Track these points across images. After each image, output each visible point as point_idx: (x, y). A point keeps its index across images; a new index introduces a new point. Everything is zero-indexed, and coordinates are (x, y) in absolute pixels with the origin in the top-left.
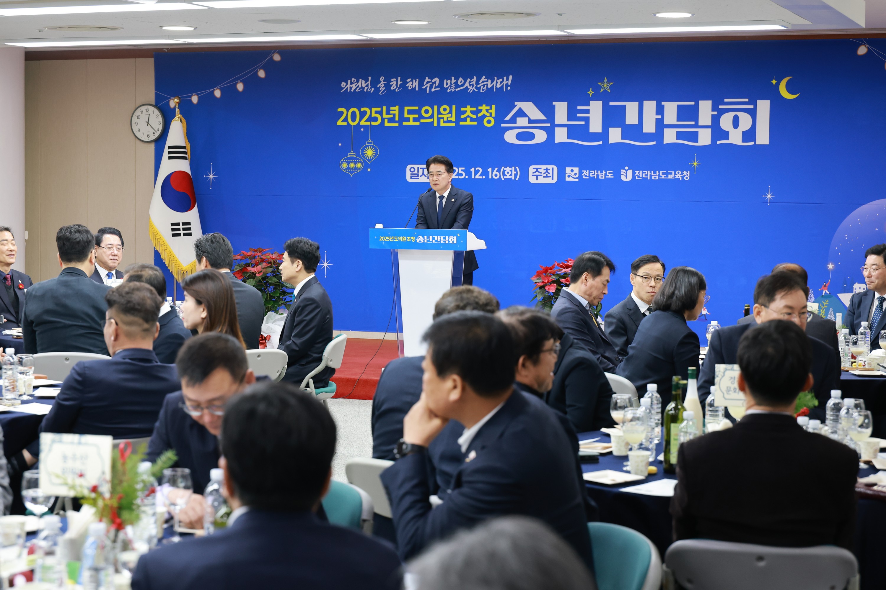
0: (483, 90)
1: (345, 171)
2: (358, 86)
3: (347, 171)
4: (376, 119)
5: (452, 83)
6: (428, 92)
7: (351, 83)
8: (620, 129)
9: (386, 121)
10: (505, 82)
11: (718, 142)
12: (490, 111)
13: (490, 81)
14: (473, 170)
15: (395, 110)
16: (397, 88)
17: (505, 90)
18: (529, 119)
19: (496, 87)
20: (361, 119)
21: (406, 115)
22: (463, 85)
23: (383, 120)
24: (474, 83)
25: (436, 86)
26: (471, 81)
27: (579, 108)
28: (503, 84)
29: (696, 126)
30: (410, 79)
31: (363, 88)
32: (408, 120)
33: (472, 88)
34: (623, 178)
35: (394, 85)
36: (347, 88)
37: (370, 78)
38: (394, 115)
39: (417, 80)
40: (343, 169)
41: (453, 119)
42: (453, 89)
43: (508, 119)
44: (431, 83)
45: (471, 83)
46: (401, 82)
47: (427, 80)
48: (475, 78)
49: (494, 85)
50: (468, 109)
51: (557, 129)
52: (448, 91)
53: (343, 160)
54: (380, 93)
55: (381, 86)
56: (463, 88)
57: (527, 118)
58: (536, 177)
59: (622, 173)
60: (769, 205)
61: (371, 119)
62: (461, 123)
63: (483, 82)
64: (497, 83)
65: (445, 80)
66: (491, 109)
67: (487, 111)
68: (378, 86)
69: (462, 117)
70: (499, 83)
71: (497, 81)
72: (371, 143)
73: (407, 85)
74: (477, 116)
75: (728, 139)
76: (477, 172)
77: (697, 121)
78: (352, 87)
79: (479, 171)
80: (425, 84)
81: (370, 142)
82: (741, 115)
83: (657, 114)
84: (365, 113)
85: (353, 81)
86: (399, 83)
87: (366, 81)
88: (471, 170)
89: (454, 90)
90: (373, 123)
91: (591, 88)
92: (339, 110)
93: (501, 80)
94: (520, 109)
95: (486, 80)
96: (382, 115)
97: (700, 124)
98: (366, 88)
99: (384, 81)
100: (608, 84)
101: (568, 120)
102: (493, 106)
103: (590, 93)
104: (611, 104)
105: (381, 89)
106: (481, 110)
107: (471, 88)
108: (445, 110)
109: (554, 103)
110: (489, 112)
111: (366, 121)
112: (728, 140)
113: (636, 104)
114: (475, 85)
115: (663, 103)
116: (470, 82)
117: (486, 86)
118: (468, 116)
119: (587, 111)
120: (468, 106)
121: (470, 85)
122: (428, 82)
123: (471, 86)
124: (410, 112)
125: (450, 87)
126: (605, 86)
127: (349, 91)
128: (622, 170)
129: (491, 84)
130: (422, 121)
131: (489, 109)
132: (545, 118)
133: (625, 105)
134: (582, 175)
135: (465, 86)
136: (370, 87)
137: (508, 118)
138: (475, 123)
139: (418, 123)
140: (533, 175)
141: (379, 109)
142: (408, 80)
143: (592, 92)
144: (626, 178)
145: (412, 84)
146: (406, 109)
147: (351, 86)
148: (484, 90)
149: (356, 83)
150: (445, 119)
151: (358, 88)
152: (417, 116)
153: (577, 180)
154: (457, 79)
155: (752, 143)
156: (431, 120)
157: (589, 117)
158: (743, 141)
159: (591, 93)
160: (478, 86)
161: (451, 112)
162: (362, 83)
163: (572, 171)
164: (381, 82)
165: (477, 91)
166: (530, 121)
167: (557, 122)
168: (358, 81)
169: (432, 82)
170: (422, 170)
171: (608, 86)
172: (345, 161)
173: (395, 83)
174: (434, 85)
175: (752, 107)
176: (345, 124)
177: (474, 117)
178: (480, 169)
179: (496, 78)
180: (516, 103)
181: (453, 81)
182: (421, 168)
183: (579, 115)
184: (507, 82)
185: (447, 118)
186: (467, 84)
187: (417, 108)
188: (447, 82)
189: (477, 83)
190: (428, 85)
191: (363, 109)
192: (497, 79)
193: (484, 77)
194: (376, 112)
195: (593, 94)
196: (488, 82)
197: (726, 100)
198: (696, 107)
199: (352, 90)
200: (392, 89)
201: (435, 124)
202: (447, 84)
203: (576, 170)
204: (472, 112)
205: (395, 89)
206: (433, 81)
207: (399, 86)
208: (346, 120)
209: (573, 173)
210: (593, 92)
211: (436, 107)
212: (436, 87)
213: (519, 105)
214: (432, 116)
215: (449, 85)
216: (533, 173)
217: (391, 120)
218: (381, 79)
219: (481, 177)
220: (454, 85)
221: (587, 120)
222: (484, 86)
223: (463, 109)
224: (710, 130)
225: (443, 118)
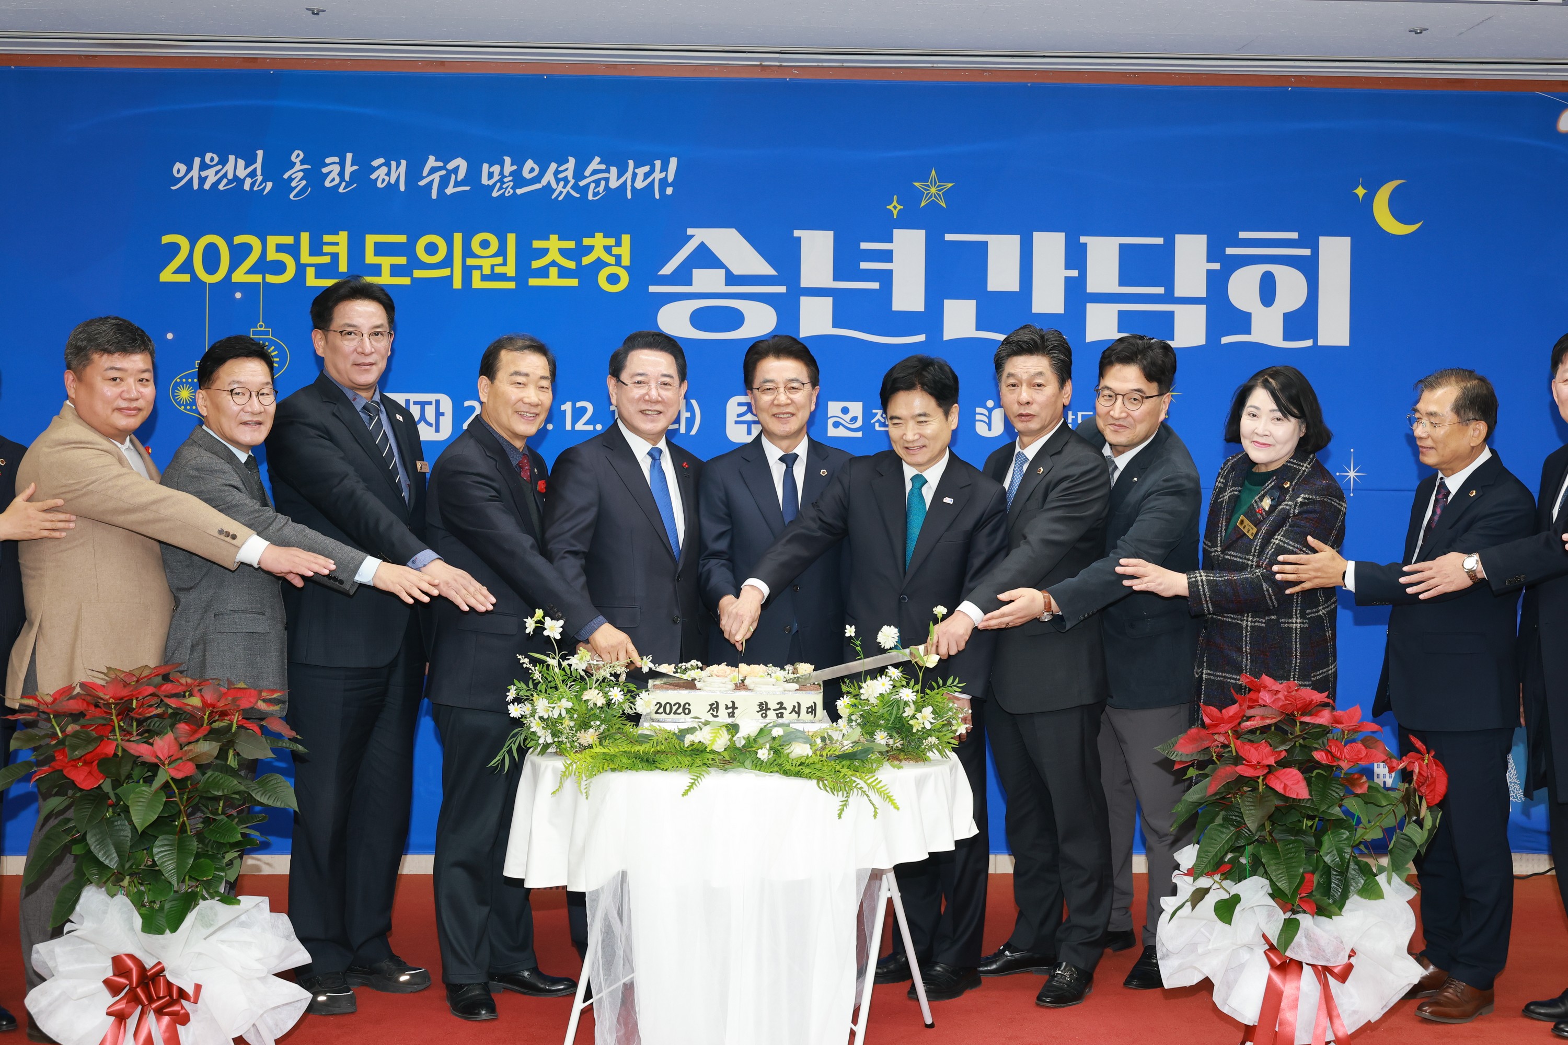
0: (595, 194)
1: (185, 409)
2: (225, 175)
3: (191, 410)
4: (279, 268)
5: (506, 173)
6: (434, 195)
7: (204, 166)
8: (972, 304)
9: (310, 272)
10: (658, 175)
11: (1225, 340)
12: (615, 251)
13: (614, 170)
14: (567, 407)
15: (339, 243)
16: (344, 184)
17: (657, 196)
18: (729, 274)
19: (632, 186)
20: (233, 267)
21: (370, 258)
22: (537, 179)
23: (301, 269)
24: (570, 174)
25: (459, 179)
26: (560, 169)
27: (864, 246)
28: (654, 180)
29: (1169, 297)
30: (381, 160)
31: (241, 182)
32: (376, 270)
33: (564, 187)
34: (981, 429)
35: (334, 174)
36: (192, 178)
37: (260, 153)
38: (335, 257)
39: (404, 163)
40: (179, 403)
41: (510, 270)
42: (509, 189)
43: (669, 273)
44: (443, 172)
45: (560, 176)
46: (355, 168)
47: (432, 162)
48: (572, 160)
49: (626, 181)
50: (554, 244)
51: (805, 301)
52: (495, 194)
53: (178, 380)
54: (291, 196)
55: (296, 174)
56: (537, 186)
57: (723, 271)
58: (746, 426)
59: (978, 417)
60: (1352, 495)
61: (262, 266)
62: (533, 282)
63: (595, 172)
64: (635, 175)
65: (485, 166)
66: (619, 244)
67: (608, 249)
68: (286, 176)
69: (536, 264)
70: (640, 177)
71: (636, 171)
72: (267, 333)
73: (373, 177)
74: (579, 263)
75: (1248, 331)
76: (578, 414)
77: (1170, 287)
78: (207, 177)
79: (584, 410)
80: (425, 174)
81: (263, 329)
82: (1278, 271)
83: (1068, 267)
84: (248, 248)
85: (207, 160)
86: (349, 169)
87: (250, 161)
88: (563, 407)
89: (512, 191)
90: (271, 279)
91: (895, 196)
92: (166, 239)
93: (647, 169)
94: (702, 247)
95: (603, 167)
96: (297, 257)
97: (1178, 293)
98: (248, 182)
99: (302, 163)
100: (939, 186)
101: (836, 278)
102: (626, 239)
103: (893, 209)
104: (949, 237)
105: (293, 184)
106: (591, 249)
107: (560, 188)
108: (485, 244)
109: (797, 233)
110: (614, 253)
111: (250, 272)
112: (1250, 334)
113: (1013, 241)
114: (572, 182)
115: (1083, 239)
116: (557, 173)
117: (603, 183)
118: (554, 263)
119: (887, 256)
120: (554, 238)
121: (558, 181)
122: (433, 170)
123: (562, 183)
124: (381, 249)
125: (499, 184)
126: (933, 190)
127: (196, 187)
128: (978, 410)
129: (618, 179)
130: (418, 274)
131: (614, 244)
132: (771, 272)
133: (987, 242)
134: (872, 422)
135: (544, 182)
136: (260, 178)
137: (667, 270)
138: (574, 282)
139: (406, 281)
140: (737, 422)
141: (289, 240)
142: (375, 163)
143: (899, 207)
144: (990, 429)
145: (388, 174)
146: (371, 240)
147: (203, 174)
148: (598, 193)
149: (220, 167)
150: (487, 271)
151: (225, 181)
152: (402, 260)
153: (859, 434)
154: (519, 162)
155: (1309, 343)
156: (445, 272)
157: (890, 272)
158: (1286, 338)
159: (895, 207)
160: (582, 183)
161: (502, 252)
162: (236, 167)
163: (845, 411)
164: (294, 164)
165: (578, 196)
166: (731, 279)
167: (804, 283)
168: (223, 162)
169: (447, 170)
170: (419, 406)
171: (940, 191)
172: (187, 383)
173: (337, 168)
174: (453, 176)
175: (1307, 252)
176: (186, 278)
177: (571, 265)
178: (590, 407)
179: (631, 163)
180: (690, 231)
181: (509, 168)
182: (415, 403)
183: (864, 265)
184: (663, 175)
185: (493, 267)
186: (549, 177)
187: (402, 239)
188: (491, 170)
189: (579, 175)
190: (436, 177)
191: (238, 240)
192: (636, 167)
193: (597, 159)
194: (280, 248)
195: (900, 210)
196: (609, 173)
197: (1243, 235)
198: (1168, 250)
199: (207, 186)
200: (327, 184)
201: (457, 284)
202: (491, 175)
203: (856, 408)
204: (563, 252)
205: (339, 185)
206: (450, 166)
207: (347, 178)
208: (187, 267)
209: (848, 417)
210: (902, 207)
211: (458, 238)
212: (457, 184)
213: (700, 235)
214: (448, 262)
215: (496, 177)
216: (739, 416)
217: (321, 271)
218: (293, 158)
219: (590, 428)
220: (511, 178)
221: (886, 278)
222: (597, 183)
223: (537, 244)
224: (1203, 308)
225: (480, 268)
